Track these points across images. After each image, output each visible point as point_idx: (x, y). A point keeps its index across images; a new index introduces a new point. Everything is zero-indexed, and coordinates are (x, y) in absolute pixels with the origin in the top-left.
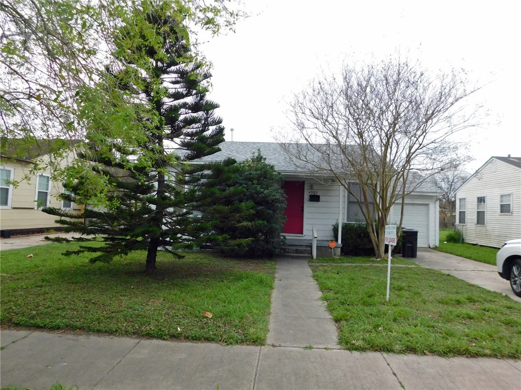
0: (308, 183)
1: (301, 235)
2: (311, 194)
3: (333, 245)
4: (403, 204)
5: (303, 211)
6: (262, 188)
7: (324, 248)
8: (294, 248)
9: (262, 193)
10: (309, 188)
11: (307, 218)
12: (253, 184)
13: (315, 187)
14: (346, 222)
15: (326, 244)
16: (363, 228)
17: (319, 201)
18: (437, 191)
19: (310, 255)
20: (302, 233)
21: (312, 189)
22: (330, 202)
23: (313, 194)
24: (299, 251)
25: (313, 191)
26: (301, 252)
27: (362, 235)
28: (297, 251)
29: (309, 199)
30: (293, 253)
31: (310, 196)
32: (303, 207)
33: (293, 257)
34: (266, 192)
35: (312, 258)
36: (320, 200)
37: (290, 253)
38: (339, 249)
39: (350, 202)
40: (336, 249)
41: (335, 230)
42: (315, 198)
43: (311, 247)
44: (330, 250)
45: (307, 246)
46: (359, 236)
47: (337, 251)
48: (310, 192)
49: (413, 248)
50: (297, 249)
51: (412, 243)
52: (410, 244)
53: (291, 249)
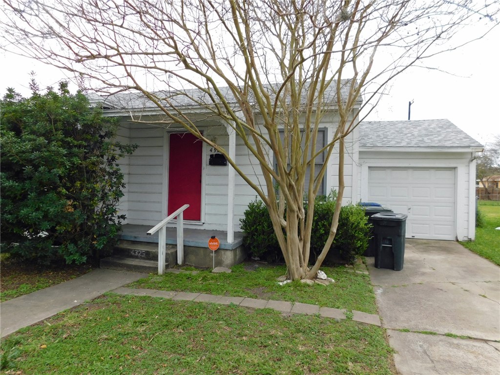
0: (208, 136)
1: (197, 222)
2: (212, 153)
3: (214, 245)
5: (201, 182)
7: (202, 251)
8: (143, 249)
11: (208, 195)
13: (219, 141)
15: (204, 242)
17: (225, 165)
20: (199, 219)
23: (216, 153)
24: (151, 255)
26: (155, 258)
29: (209, 162)
30: (141, 258)
31: (212, 157)
32: (201, 176)
38: (230, 254)
40: (223, 252)
42: (218, 160)
47: (226, 257)
48: (211, 151)
49: (393, 251)
50: (148, 251)
51: (390, 242)
52: (387, 243)
53: (138, 250)
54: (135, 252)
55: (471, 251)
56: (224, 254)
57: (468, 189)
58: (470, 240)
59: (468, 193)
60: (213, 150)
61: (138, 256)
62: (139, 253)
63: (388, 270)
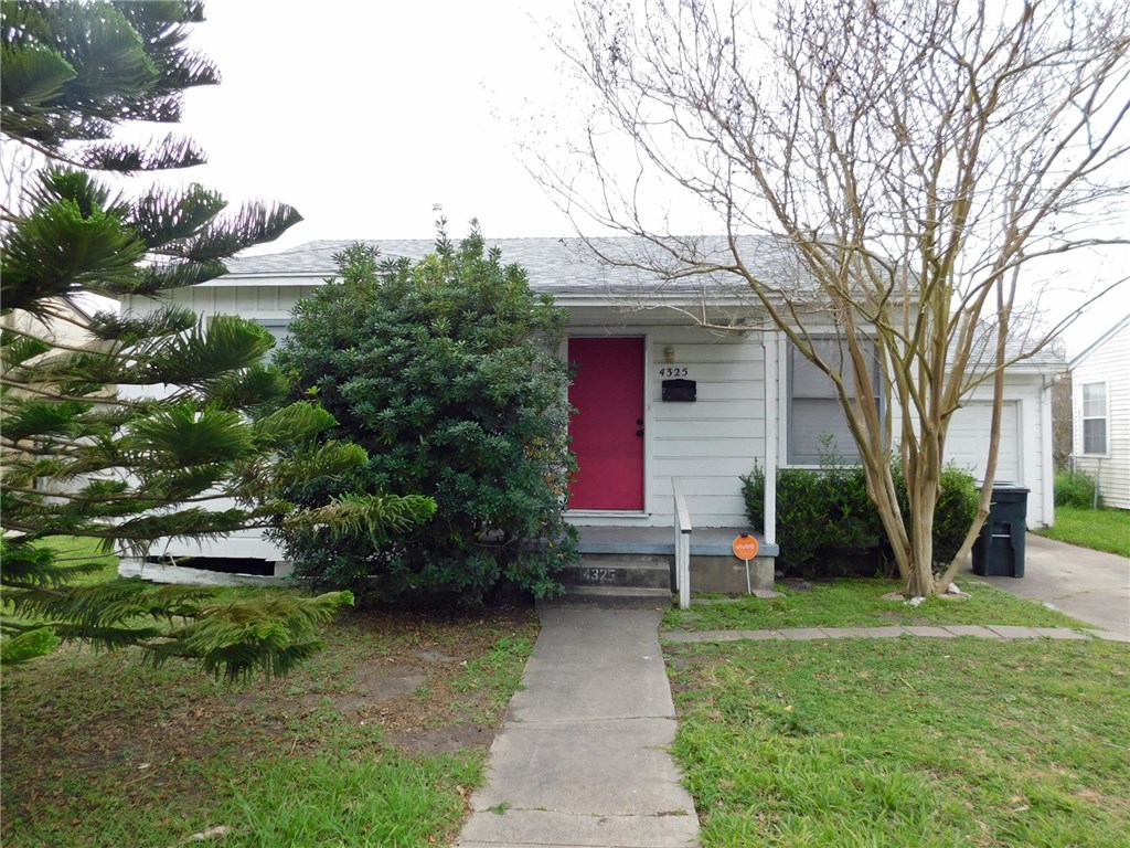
0: (656, 343)
1: (637, 513)
2: (666, 377)
3: (746, 548)
4: (997, 405)
5: (641, 434)
6: (469, 348)
7: (716, 563)
8: (612, 566)
9: (470, 368)
10: (661, 357)
11: (656, 458)
12: (433, 335)
13: (679, 355)
14: (784, 465)
15: (721, 546)
16: (846, 484)
17: (694, 400)
18: (1047, 361)
19: (668, 592)
20: (641, 507)
21: (669, 361)
22: (727, 401)
23: (673, 377)
24: (629, 577)
25: (673, 367)
26: (637, 580)
27: (847, 510)
28: (622, 578)
29: (660, 396)
30: (607, 584)
31: (666, 384)
32: (641, 422)
33: (606, 603)
34: (486, 364)
35: (676, 605)
36: (698, 396)
37: (597, 583)
38: (771, 564)
39: (795, 401)
40: (758, 562)
41: (753, 494)
42: (680, 391)
43: (671, 558)
44: (736, 568)
45: (656, 557)
46: (835, 513)
47: (763, 570)
48: (662, 373)
49: (1013, 545)
50: (621, 570)
51: (1007, 529)
52: (1000, 531)
53: (599, 569)
54: (592, 574)
55: (1069, 542)
56: (761, 565)
57: (1041, 439)
58: (1046, 527)
59: (1041, 445)
60: (666, 372)
61: (599, 580)
62: (600, 574)
63: (1004, 578)
